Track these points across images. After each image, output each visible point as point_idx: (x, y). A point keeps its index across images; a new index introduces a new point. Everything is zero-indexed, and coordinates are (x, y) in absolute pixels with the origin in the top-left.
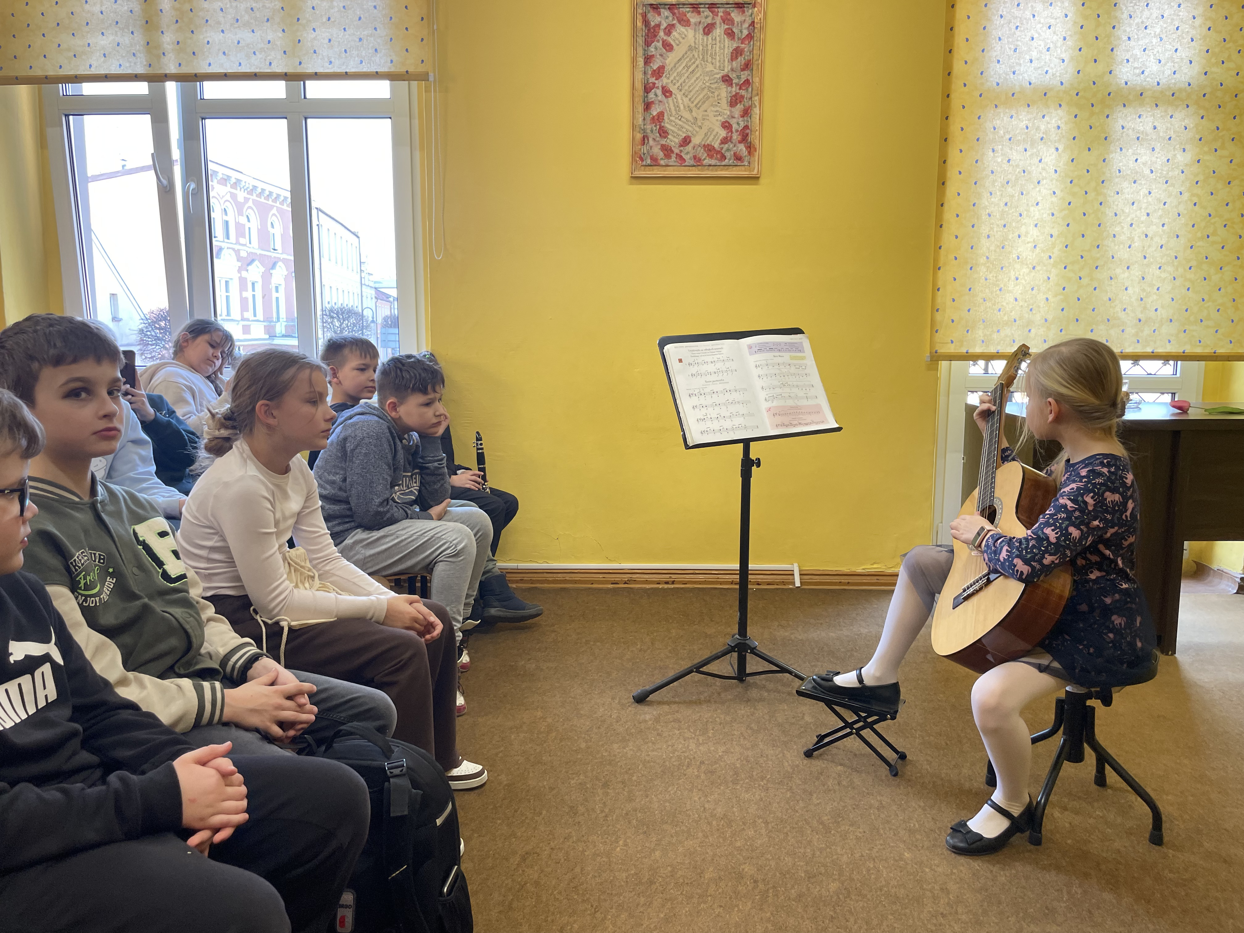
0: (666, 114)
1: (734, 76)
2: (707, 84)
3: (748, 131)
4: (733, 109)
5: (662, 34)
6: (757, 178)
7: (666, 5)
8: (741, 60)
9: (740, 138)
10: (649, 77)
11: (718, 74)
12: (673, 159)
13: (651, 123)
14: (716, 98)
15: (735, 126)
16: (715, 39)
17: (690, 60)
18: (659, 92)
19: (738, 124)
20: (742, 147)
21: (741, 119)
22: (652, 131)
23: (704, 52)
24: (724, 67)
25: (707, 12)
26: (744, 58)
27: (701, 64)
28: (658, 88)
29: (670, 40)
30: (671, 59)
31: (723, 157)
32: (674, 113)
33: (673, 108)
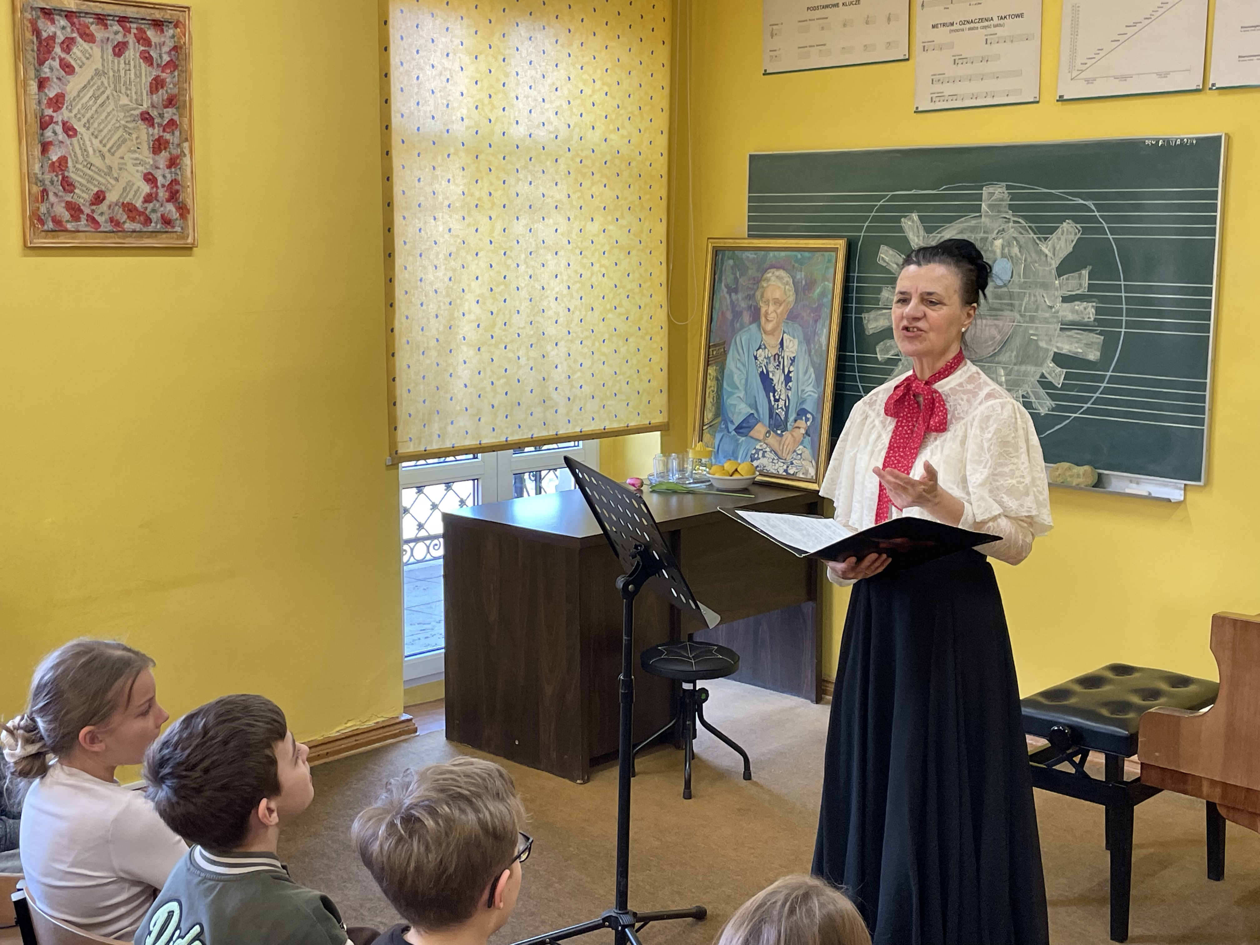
0: (69, 161)
1: (156, 113)
2: (123, 122)
3: (177, 187)
4: (157, 157)
5: (58, 50)
6: (191, 248)
7: (62, 11)
8: (162, 94)
9: (167, 195)
10: (43, 107)
11: (134, 109)
12: (83, 222)
13: (49, 172)
14: (135, 142)
15: (160, 180)
16: (129, 64)
17: (98, 88)
18: (59, 129)
19: (164, 177)
20: (170, 208)
21: (168, 170)
22: (52, 182)
23: (117, 79)
24: (142, 100)
25: (116, 27)
26: (167, 91)
27: (113, 95)
28: (56, 123)
29: (68, 58)
30: (73, 86)
31: (148, 221)
32: (81, 158)
33: (79, 152)
